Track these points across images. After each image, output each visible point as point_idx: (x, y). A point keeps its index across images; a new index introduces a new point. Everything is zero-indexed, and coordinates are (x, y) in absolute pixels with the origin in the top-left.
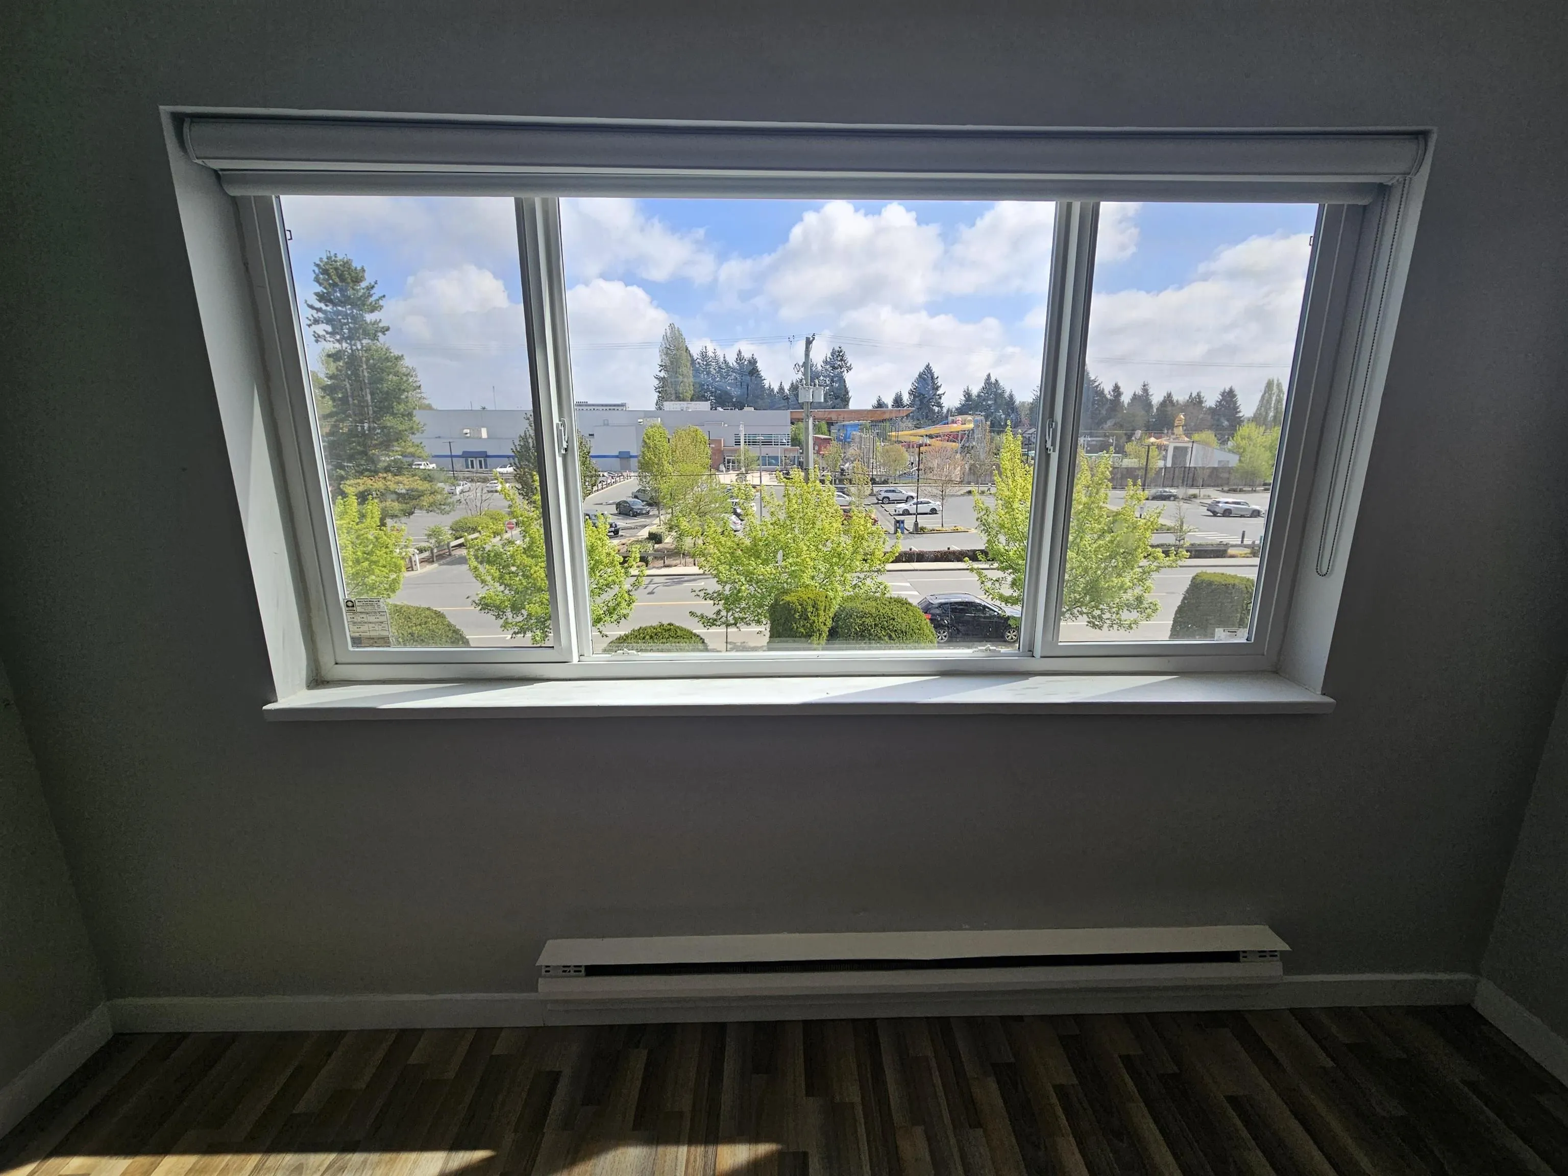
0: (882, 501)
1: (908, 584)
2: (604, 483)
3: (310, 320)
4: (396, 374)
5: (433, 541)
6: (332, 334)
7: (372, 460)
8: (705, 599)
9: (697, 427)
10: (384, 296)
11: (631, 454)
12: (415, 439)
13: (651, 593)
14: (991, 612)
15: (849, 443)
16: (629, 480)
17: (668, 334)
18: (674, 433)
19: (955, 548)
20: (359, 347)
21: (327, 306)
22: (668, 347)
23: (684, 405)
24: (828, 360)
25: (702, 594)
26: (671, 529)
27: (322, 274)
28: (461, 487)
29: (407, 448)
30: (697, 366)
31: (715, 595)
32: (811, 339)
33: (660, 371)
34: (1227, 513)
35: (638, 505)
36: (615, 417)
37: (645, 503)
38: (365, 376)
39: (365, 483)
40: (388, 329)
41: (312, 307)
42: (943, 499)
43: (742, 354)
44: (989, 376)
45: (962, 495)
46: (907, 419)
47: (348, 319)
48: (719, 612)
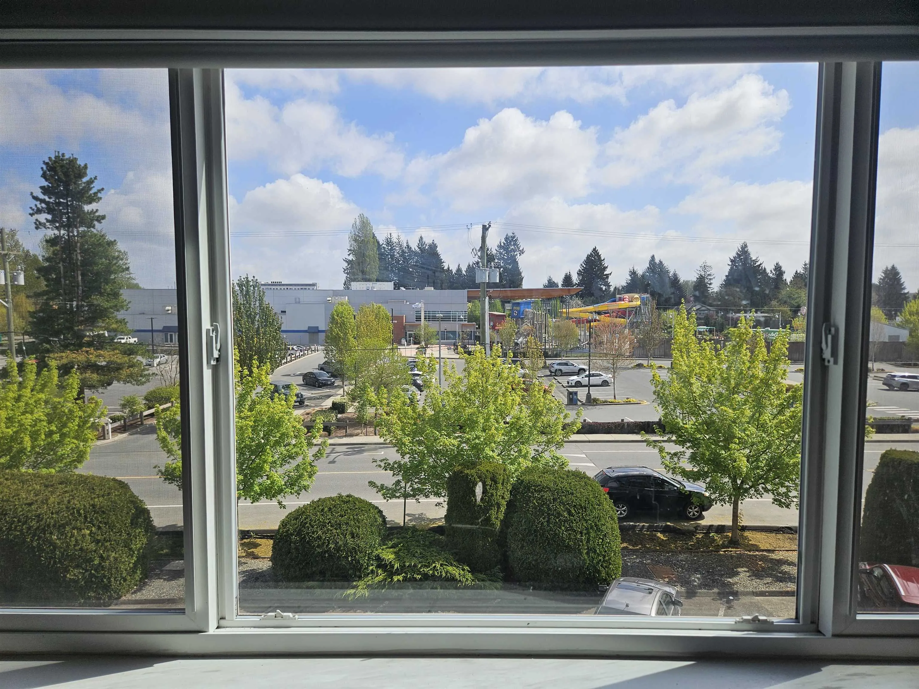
0: (555, 373)
1: (584, 456)
2: (293, 356)
3: (33, 210)
4: (106, 257)
5: (127, 411)
6: (51, 222)
7: (79, 336)
8: (386, 470)
9: (380, 305)
10: (103, 189)
11: (320, 329)
12: (120, 315)
13: (333, 462)
14: (670, 486)
15: (522, 319)
16: (317, 353)
17: (358, 223)
18: (360, 310)
19: (629, 419)
20: (76, 234)
21: (50, 198)
22: (357, 233)
23: (370, 284)
24: (502, 244)
25: (383, 464)
26: (354, 399)
27: (49, 171)
28: (158, 360)
29: (111, 325)
30: (383, 251)
31: (396, 466)
32: (488, 226)
33: (349, 255)
34: (904, 387)
35: (325, 376)
36: (305, 296)
37: (330, 374)
38: (78, 259)
39: (68, 356)
40: (103, 217)
41: (36, 198)
42: (614, 372)
43: (424, 240)
44: (653, 257)
45: (632, 368)
46: (577, 297)
47: (68, 209)
48: (398, 482)
